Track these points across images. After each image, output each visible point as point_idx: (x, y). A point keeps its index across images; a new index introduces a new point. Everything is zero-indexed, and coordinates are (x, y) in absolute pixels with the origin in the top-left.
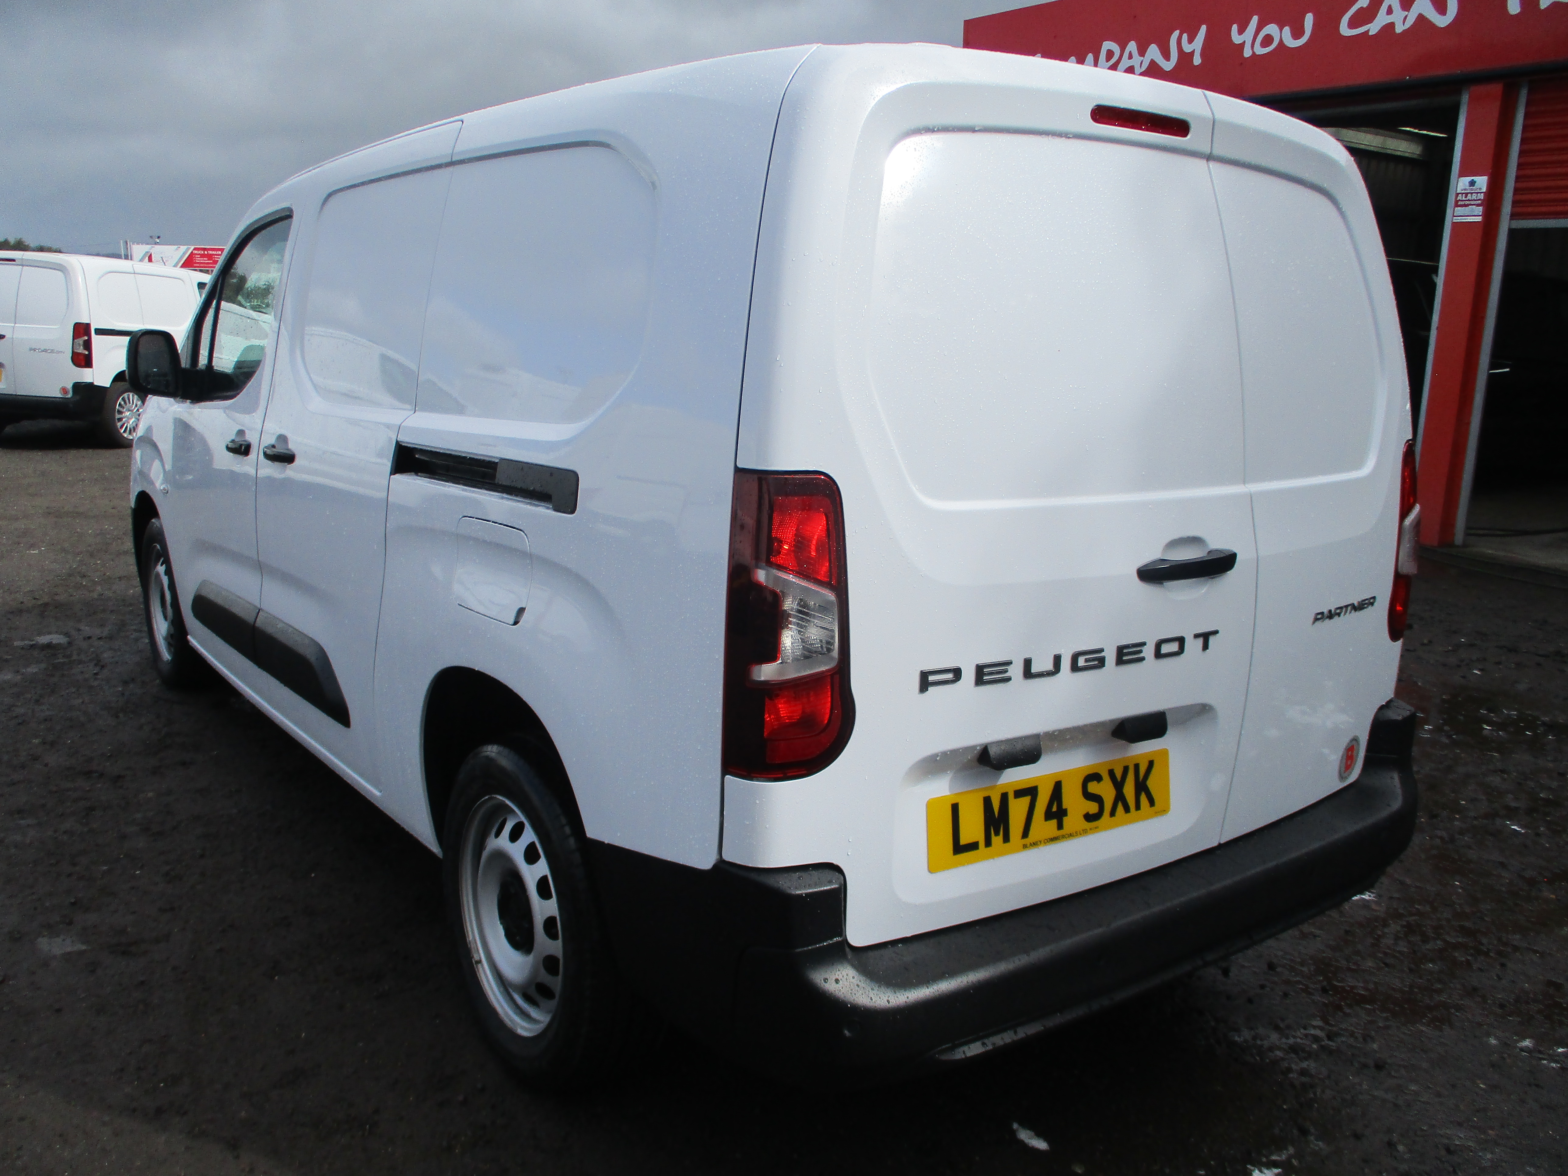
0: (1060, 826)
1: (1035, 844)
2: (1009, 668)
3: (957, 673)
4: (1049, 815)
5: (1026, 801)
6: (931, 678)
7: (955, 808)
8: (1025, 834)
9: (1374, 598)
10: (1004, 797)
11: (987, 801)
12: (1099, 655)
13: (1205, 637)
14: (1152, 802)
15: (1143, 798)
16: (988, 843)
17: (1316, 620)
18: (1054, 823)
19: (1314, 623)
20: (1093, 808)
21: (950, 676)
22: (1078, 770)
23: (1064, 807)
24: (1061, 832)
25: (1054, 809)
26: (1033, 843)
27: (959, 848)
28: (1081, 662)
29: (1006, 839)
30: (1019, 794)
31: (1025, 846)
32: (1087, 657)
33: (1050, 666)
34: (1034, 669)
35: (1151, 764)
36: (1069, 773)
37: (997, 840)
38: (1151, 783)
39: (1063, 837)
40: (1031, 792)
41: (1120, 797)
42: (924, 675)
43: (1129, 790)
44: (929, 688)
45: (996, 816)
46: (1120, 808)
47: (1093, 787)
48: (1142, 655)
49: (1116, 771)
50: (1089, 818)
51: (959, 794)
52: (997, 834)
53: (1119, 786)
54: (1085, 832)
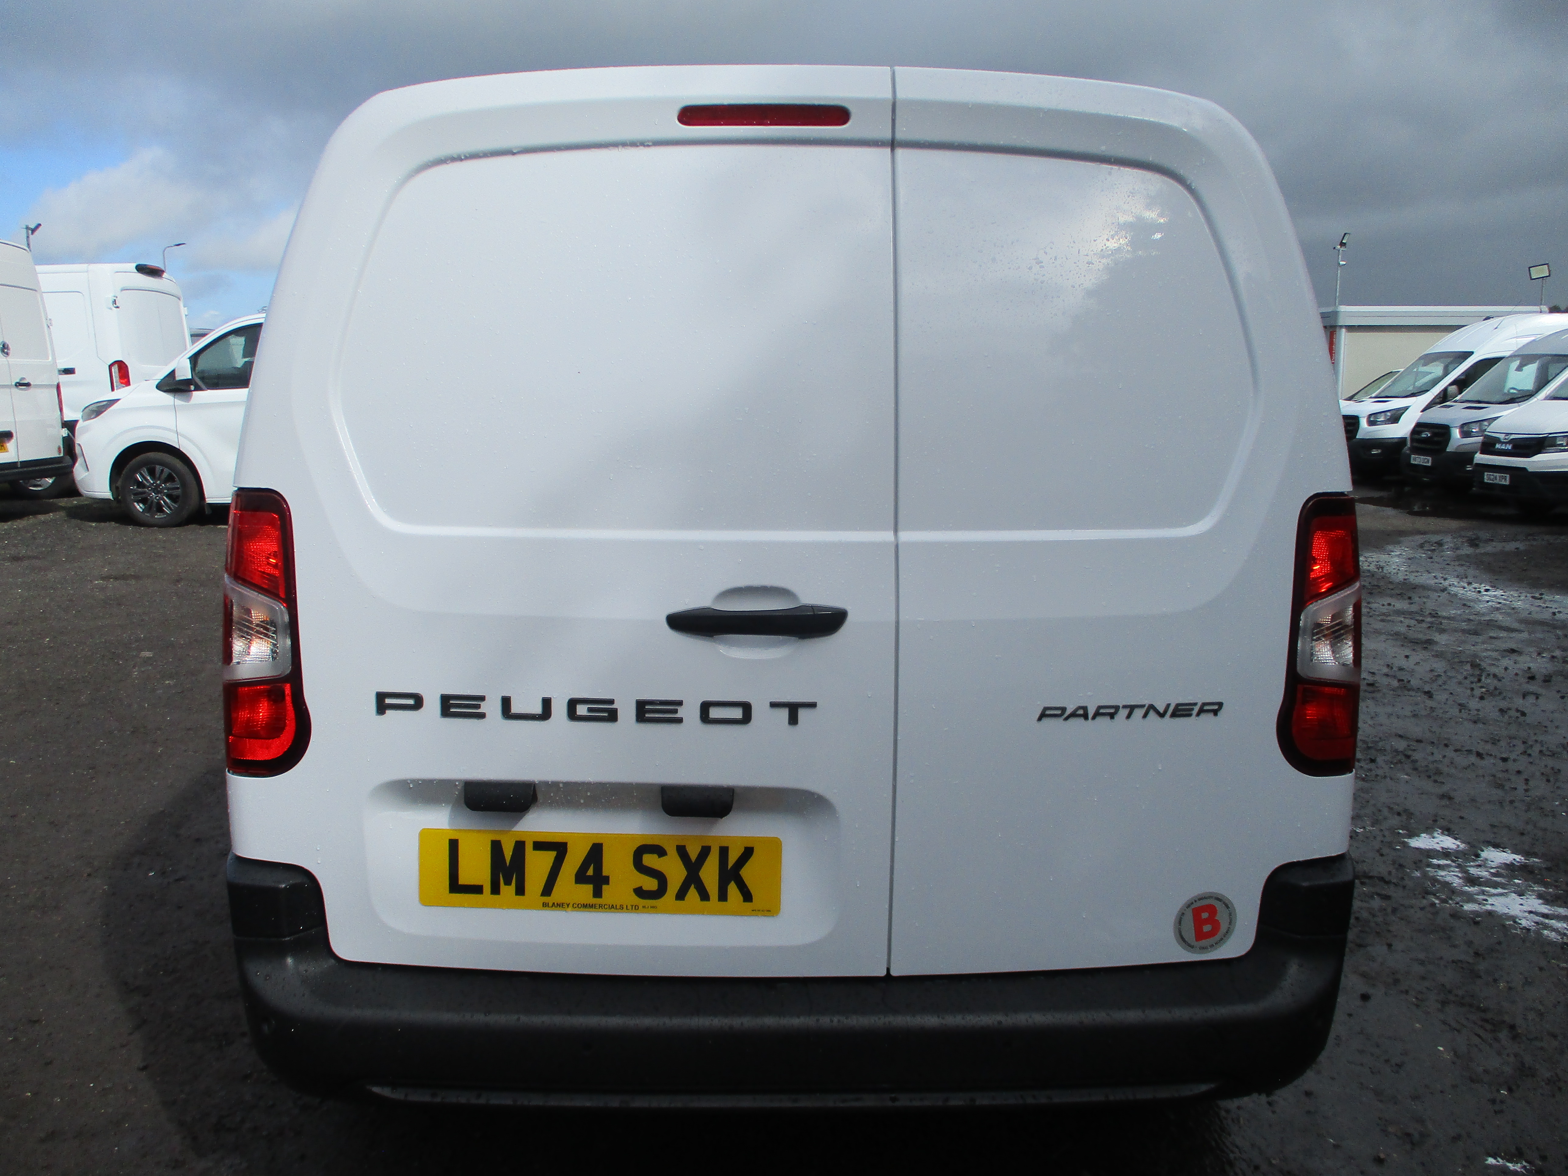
0: (598, 893)
1: (559, 906)
2: (482, 704)
3: (418, 702)
4: (581, 877)
5: (549, 857)
6: (388, 701)
7: (454, 845)
8: (547, 890)
9: (1220, 705)
10: (520, 846)
11: (496, 847)
12: (611, 707)
13: (793, 710)
14: (747, 896)
15: (733, 889)
16: (495, 890)
17: (1043, 716)
18: (589, 888)
19: (1040, 719)
20: (651, 884)
21: (411, 702)
22: (633, 837)
23: (605, 873)
24: (597, 901)
25: (590, 872)
26: (557, 904)
27: (455, 887)
28: (582, 710)
29: (520, 890)
30: (540, 846)
31: (545, 905)
32: (590, 706)
33: (538, 709)
34: (515, 709)
35: (748, 853)
36: (620, 838)
37: (508, 891)
38: (746, 873)
39: (601, 906)
40: (560, 849)
41: (693, 880)
42: (381, 697)
43: (710, 874)
44: (387, 711)
45: (508, 864)
46: (693, 893)
47: (650, 860)
48: (678, 715)
49: (689, 849)
50: (640, 892)
51: (460, 830)
52: (508, 883)
53: (693, 868)
54: (635, 908)
